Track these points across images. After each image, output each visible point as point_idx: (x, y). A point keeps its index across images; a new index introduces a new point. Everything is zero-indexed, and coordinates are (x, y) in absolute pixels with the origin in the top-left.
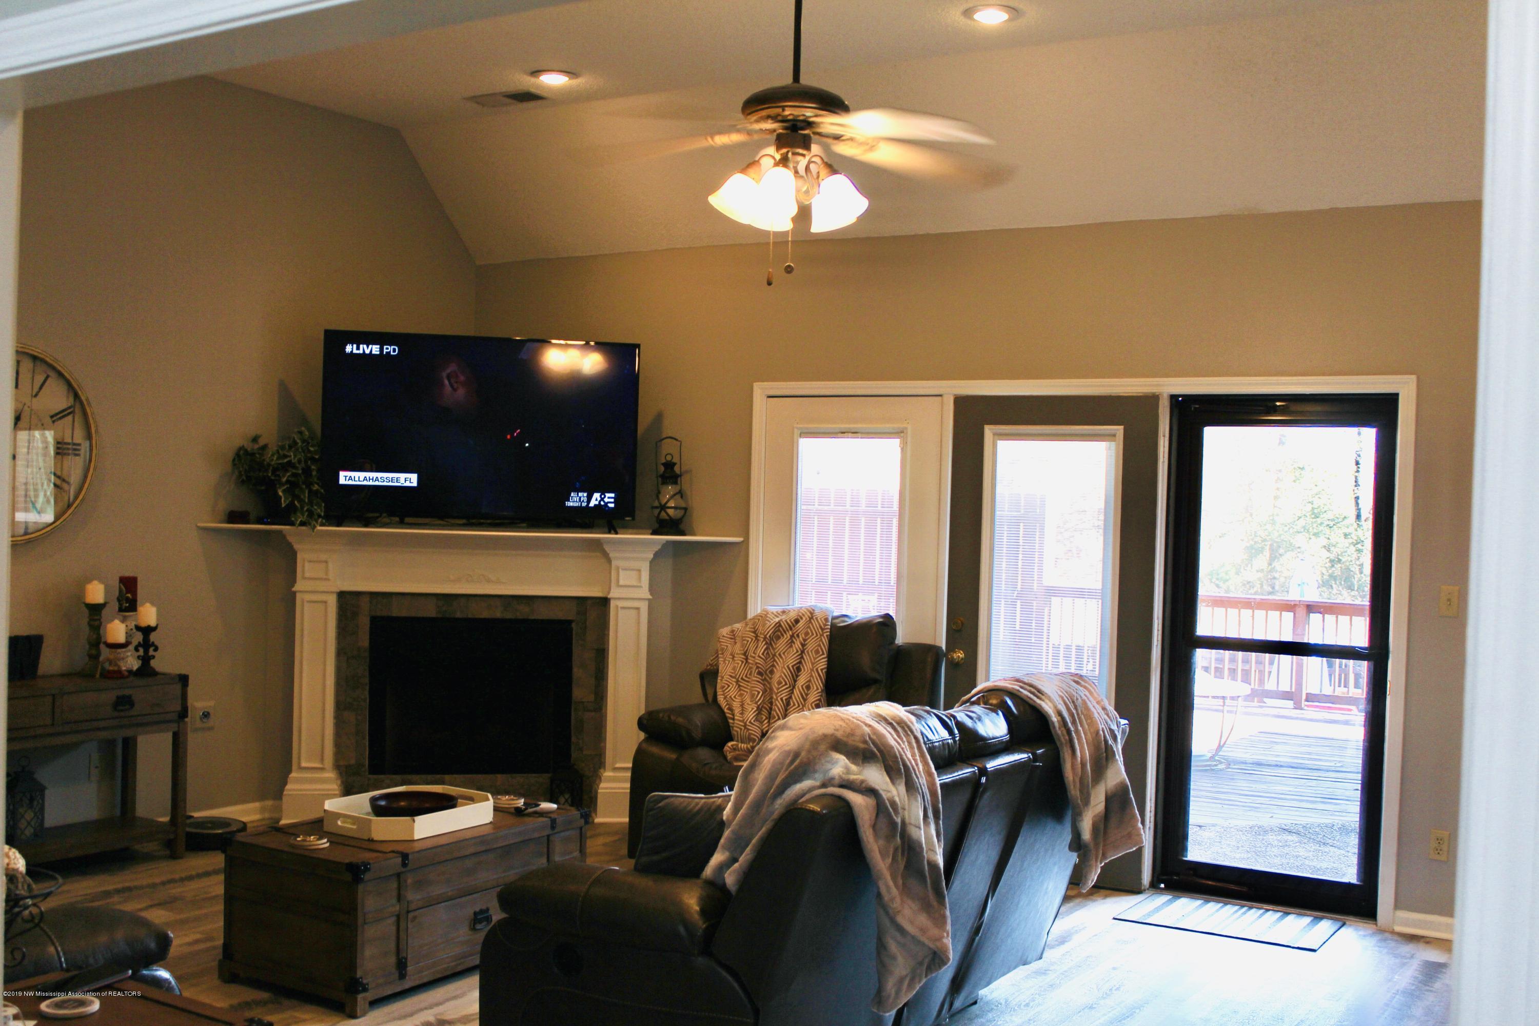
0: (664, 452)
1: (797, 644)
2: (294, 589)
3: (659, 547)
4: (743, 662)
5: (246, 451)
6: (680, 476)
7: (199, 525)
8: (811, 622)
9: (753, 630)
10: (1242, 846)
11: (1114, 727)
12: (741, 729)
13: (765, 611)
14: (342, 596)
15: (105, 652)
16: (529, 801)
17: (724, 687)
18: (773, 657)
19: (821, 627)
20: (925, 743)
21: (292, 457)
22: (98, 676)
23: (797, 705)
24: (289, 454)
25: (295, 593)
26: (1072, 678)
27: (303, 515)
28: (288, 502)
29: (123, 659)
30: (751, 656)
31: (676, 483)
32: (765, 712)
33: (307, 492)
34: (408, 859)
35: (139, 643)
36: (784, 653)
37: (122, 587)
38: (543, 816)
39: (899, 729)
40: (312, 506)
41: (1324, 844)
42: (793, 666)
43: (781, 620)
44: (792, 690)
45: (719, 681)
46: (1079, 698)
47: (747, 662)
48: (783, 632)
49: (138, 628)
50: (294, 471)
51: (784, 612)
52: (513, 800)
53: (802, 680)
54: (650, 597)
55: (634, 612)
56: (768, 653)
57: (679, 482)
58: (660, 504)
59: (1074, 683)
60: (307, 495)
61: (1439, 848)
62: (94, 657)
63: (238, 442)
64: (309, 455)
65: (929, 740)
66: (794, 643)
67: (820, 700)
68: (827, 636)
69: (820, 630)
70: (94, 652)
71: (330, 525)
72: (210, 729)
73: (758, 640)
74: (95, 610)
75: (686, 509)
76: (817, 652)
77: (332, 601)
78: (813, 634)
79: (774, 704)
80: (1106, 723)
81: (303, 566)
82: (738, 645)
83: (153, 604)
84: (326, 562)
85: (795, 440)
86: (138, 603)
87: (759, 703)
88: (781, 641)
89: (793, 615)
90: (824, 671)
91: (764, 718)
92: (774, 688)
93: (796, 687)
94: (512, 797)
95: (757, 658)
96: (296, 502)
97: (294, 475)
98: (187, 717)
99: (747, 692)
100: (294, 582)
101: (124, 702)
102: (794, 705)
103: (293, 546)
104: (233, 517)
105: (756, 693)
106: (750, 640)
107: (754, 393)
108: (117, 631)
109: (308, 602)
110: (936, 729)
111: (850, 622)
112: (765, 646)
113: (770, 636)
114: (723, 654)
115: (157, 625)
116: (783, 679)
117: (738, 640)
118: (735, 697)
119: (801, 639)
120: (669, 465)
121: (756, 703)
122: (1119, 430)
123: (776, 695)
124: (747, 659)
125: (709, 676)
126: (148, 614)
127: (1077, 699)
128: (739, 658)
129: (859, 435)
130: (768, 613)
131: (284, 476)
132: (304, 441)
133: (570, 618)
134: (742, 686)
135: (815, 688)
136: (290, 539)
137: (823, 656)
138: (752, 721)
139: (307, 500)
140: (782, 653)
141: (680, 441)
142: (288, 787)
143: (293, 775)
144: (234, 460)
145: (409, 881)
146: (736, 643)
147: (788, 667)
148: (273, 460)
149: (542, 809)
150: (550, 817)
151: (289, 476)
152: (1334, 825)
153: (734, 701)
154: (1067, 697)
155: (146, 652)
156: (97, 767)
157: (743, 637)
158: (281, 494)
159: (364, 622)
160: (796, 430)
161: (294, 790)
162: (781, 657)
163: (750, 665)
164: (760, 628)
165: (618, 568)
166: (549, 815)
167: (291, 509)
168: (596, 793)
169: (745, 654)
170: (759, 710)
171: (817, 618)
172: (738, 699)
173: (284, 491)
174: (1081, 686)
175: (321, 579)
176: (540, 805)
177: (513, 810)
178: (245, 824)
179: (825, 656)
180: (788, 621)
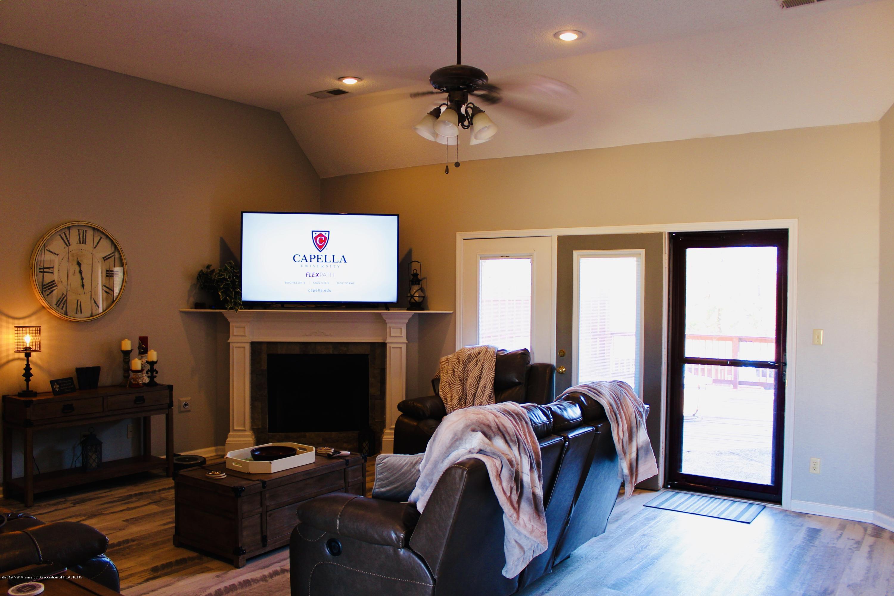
0: (413, 268)
1: (479, 365)
2: (228, 341)
3: (411, 316)
4: (452, 374)
5: (203, 273)
6: (421, 280)
7: (180, 310)
8: (486, 354)
9: (457, 358)
10: (710, 462)
11: (641, 410)
12: (451, 409)
13: (464, 348)
14: (253, 344)
15: (132, 375)
16: (336, 450)
17: (443, 387)
18: (467, 372)
19: (491, 356)
20: (532, 425)
21: (226, 275)
22: (127, 387)
23: (479, 396)
24: (223, 274)
25: (229, 343)
26: (618, 383)
27: (231, 304)
28: (223, 298)
29: (140, 378)
30: (457, 372)
31: (419, 284)
32: (463, 400)
33: (233, 292)
34: (266, 484)
35: (148, 369)
36: (473, 370)
37: (140, 342)
38: (342, 459)
39: (516, 418)
40: (236, 300)
41: (751, 460)
42: (477, 376)
43: (471, 353)
44: (477, 388)
45: (440, 384)
46: (622, 395)
47: (454, 374)
48: (472, 359)
49: (148, 362)
50: (227, 282)
51: (473, 348)
52: (328, 449)
53: (482, 384)
54: (407, 342)
55: (399, 349)
56: (465, 369)
57: (420, 284)
58: (411, 295)
59: (618, 386)
60: (233, 294)
61: (815, 467)
62: (127, 377)
63: (199, 268)
64: (235, 274)
65: (535, 423)
66: (478, 364)
67: (491, 394)
68: (494, 360)
69: (491, 358)
70: (126, 375)
71: (245, 309)
72: (189, 411)
73: (460, 363)
74: (127, 354)
75: (424, 297)
76: (489, 369)
77: (248, 347)
78: (487, 360)
79: (468, 396)
80: (637, 408)
81: (233, 330)
82: (450, 366)
83: (155, 351)
84: (244, 327)
85: (478, 261)
86: (148, 350)
87: (460, 396)
88: (471, 364)
89: (477, 350)
90: (493, 379)
91: (463, 403)
92: (468, 387)
93: (479, 387)
94: (328, 448)
95: (459, 372)
96: (228, 298)
97: (227, 284)
98: (173, 406)
99: (454, 390)
100: (228, 337)
101: (140, 400)
102: (478, 396)
103: (227, 320)
104: (197, 306)
105: (459, 390)
106: (456, 363)
107: (457, 238)
108: (137, 364)
109: (235, 347)
110: (539, 416)
111: (506, 353)
112: (463, 366)
113: (465, 361)
114: (442, 370)
115: (157, 360)
116: (472, 383)
117: (450, 363)
118: (448, 392)
119: (481, 362)
120: (416, 275)
121: (458, 396)
122: (642, 251)
123: (469, 391)
124: (454, 373)
125: (436, 381)
126: (153, 355)
127: (621, 395)
128: (450, 372)
129: (510, 257)
130: (464, 349)
131: (221, 285)
132: (231, 267)
133: (367, 353)
134: (452, 387)
135: (489, 388)
136: (226, 316)
137: (493, 371)
138: (456, 405)
139: (233, 297)
140: (472, 370)
141: (421, 263)
142: (228, 439)
143: (231, 433)
144: (197, 278)
145: (267, 495)
146: (449, 365)
147: (475, 377)
148: (216, 277)
149: (341, 454)
150: (346, 459)
151: (224, 285)
152: (756, 450)
153: (447, 394)
154: (615, 395)
155: (152, 374)
156: (131, 431)
157: (452, 362)
158: (220, 294)
159: (264, 357)
160: (478, 256)
161: (230, 441)
162: (471, 372)
163: (456, 376)
164: (461, 357)
165: (390, 328)
166: (345, 458)
167: (225, 301)
168: (382, 441)
169: (453, 370)
170: (460, 399)
171: (489, 352)
172: (450, 394)
173: (222, 293)
174: (623, 388)
175: (243, 336)
176: (341, 452)
177: (326, 455)
178: (205, 458)
179: (494, 371)
180: (475, 353)
